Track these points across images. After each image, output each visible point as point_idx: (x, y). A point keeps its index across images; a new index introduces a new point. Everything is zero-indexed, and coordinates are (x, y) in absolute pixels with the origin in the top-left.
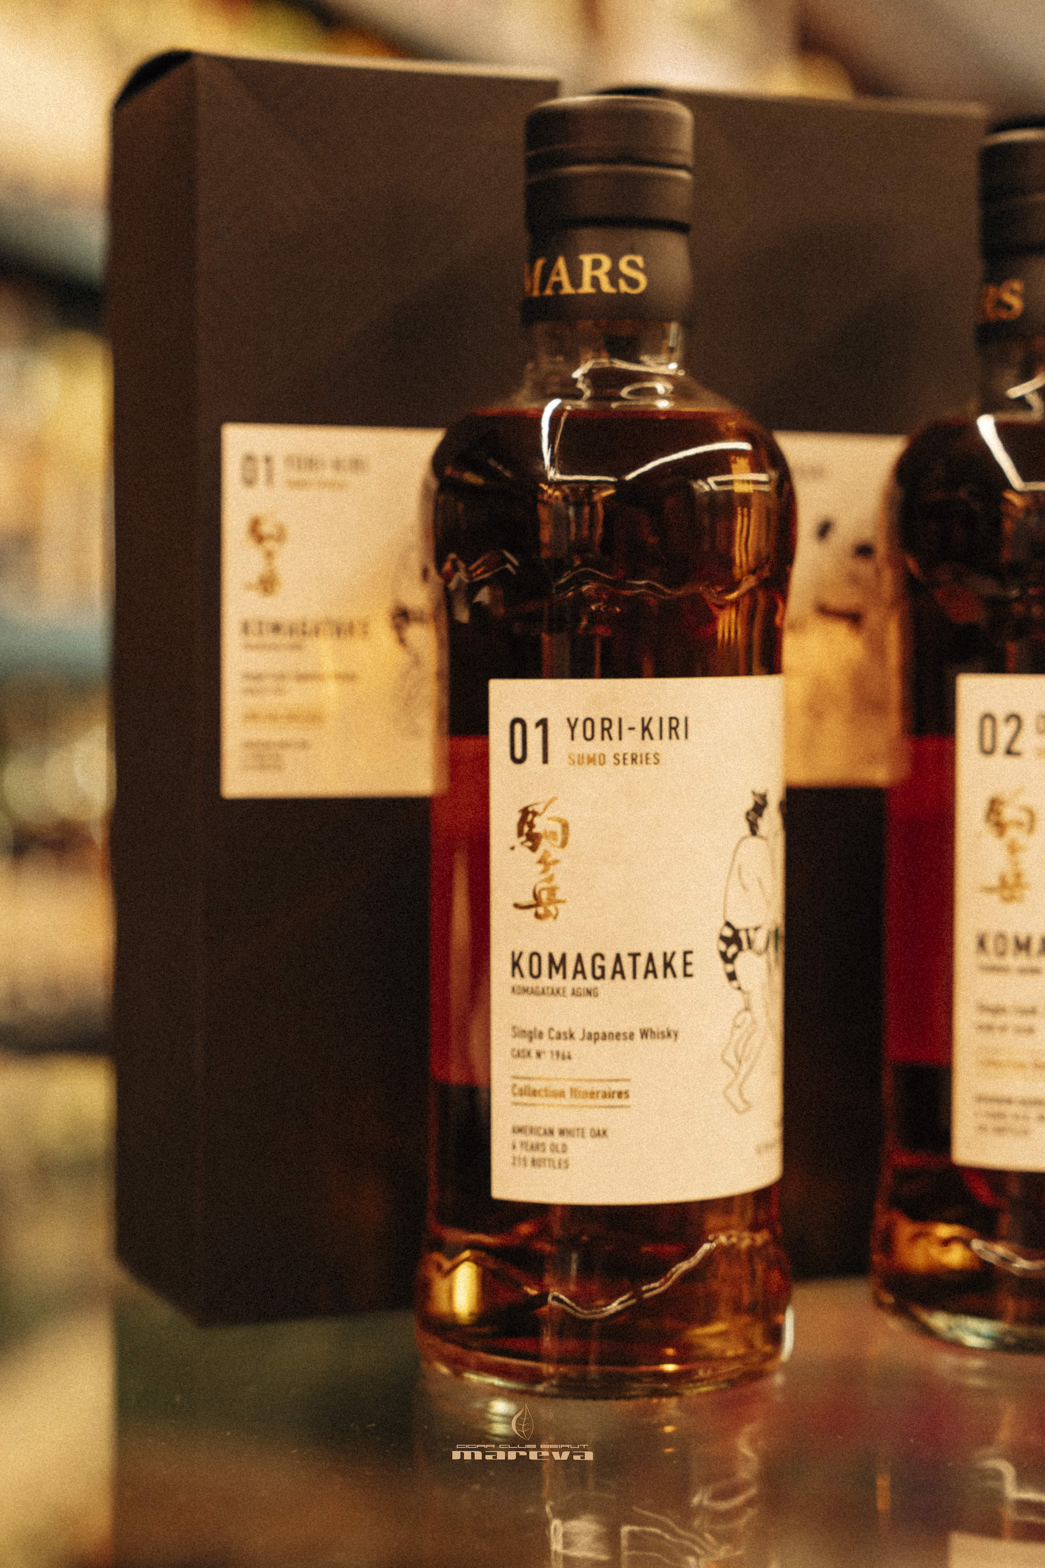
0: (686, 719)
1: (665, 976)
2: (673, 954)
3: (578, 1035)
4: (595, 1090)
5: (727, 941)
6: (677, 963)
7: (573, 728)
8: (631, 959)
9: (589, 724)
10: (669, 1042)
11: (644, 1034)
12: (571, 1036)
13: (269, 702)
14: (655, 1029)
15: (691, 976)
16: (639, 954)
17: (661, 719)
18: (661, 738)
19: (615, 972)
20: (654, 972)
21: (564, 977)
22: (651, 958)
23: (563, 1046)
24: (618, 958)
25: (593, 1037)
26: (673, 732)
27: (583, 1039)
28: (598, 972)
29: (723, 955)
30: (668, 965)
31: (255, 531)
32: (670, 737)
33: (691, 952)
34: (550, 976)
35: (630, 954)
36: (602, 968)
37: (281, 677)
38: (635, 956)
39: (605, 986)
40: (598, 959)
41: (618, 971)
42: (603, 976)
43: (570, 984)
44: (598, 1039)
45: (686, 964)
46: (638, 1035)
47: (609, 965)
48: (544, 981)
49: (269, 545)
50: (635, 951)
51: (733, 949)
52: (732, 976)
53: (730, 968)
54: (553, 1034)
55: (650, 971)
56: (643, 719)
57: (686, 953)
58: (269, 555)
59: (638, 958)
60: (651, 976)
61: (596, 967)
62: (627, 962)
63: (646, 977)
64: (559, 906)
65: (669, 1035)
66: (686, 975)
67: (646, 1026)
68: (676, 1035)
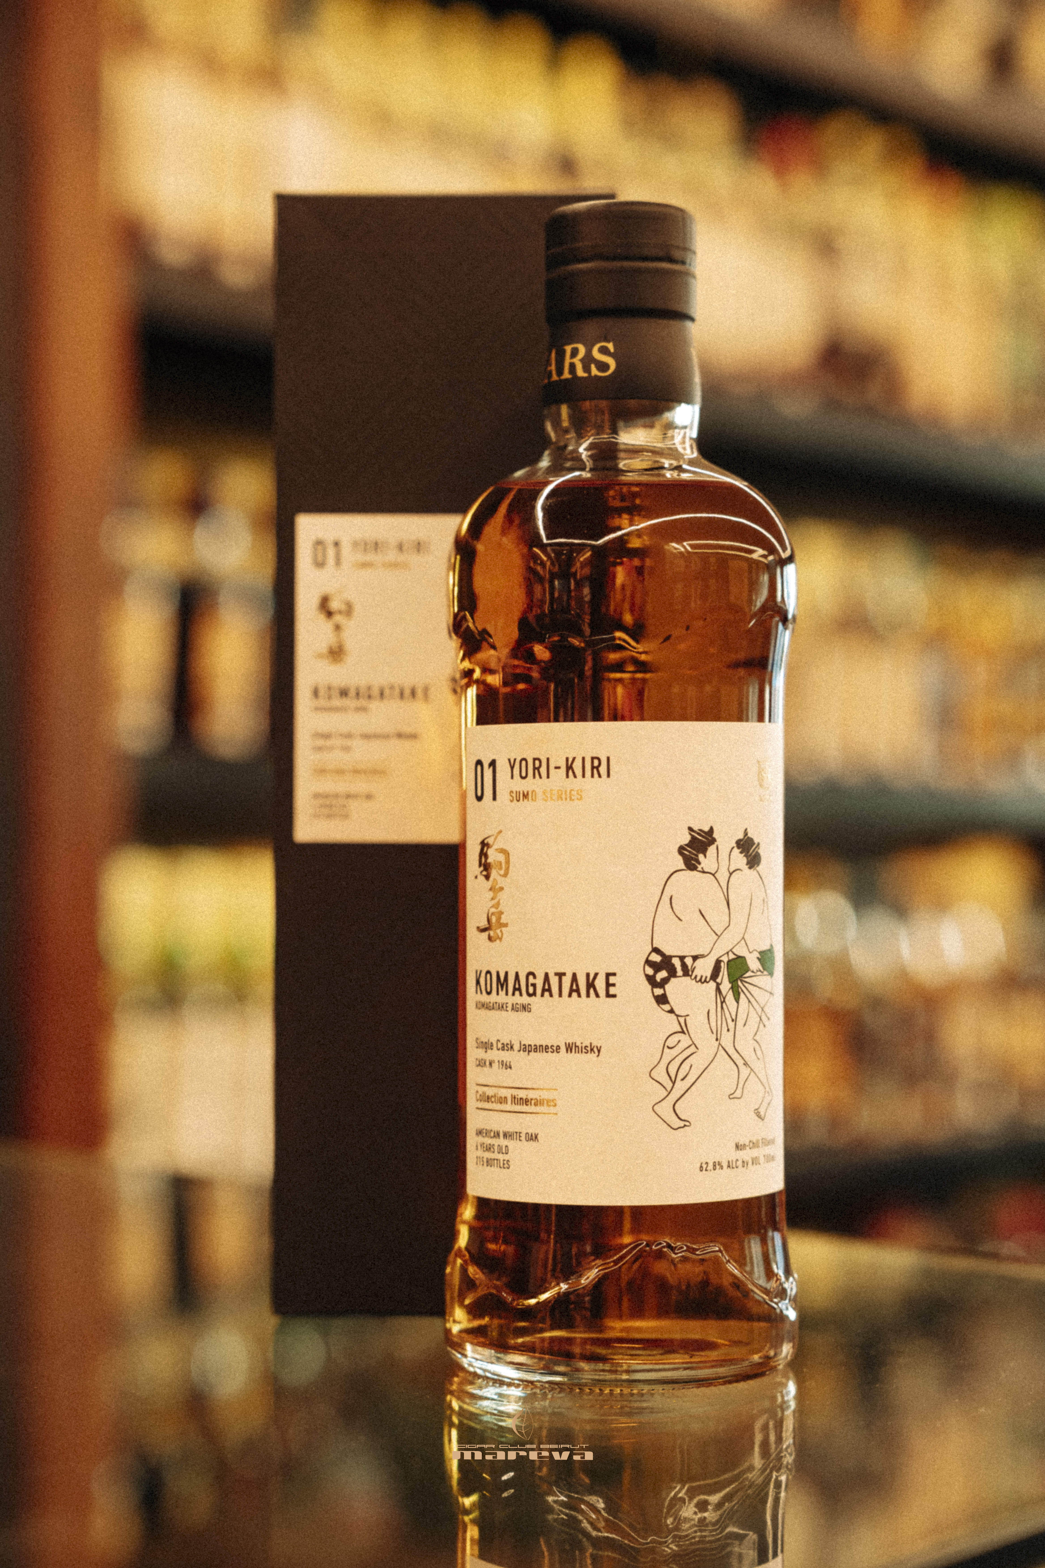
0: (608, 759)
1: (588, 995)
2: (596, 975)
3: (516, 1047)
4: (529, 1097)
5: (656, 967)
6: (600, 984)
7: (512, 768)
8: (557, 978)
9: (524, 763)
10: (592, 1056)
11: (569, 1048)
12: (512, 1047)
13: (335, 758)
14: (578, 1044)
15: (614, 996)
16: (564, 974)
17: (583, 759)
18: (584, 776)
19: (544, 990)
20: (578, 991)
21: (507, 994)
22: (574, 978)
23: (505, 1056)
24: (546, 977)
25: (527, 1049)
26: (595, 771)
27: (519, 1051)
28: (531, 990)
29: (651, 980)
30: (591, 985)
31: (325, 607)
32: (592, 776)
33: (614, 974)
34: (498, 994)
35: (556, 974)
36: (534, 985)
37: (349, 736)
38: (560, 975)
39: (536, 1002)
40: (531, 977)
41: (547, 989)
42: (534, 994)
43: (511, 1000)
44: (531, 1051)
45: (608, 985)
46: (563, 1049)
47: (539, 982)
48: (493, 998)
49: (338, 618)
50: (562, 971)
51: (663, 974)
52: (662, 1000)
53: (658, 992)
54: (500, 1046)
55: (574, 990)
56: (567, 759)
57: (608, 975)
58: (338, 628)
59: (564, 978)
60: (574, 994)
61: (530, 985)
62: (554, 981)
63: (570, 995)
64: (503, 929)
65: (592, 1050)
66: (608, 995)
67: (570, 1041)
68: (599, 1051)
